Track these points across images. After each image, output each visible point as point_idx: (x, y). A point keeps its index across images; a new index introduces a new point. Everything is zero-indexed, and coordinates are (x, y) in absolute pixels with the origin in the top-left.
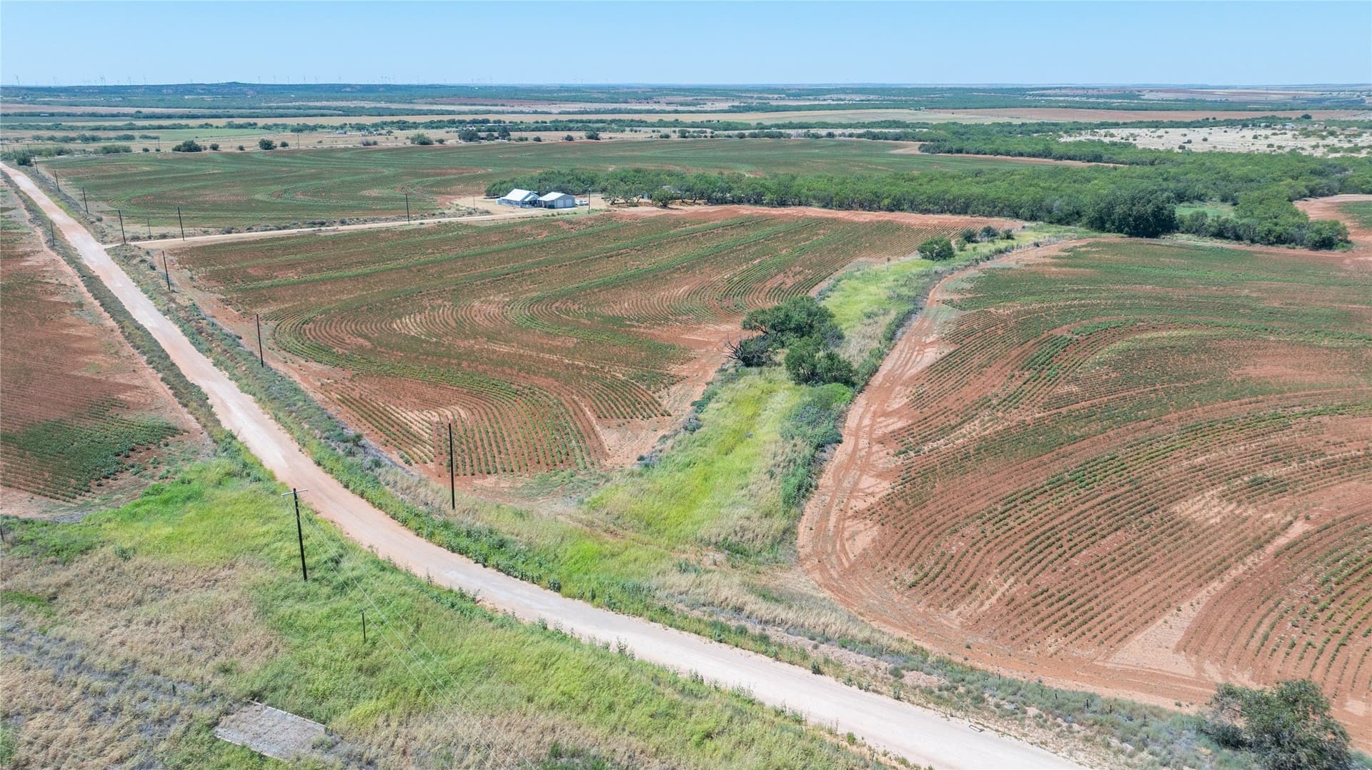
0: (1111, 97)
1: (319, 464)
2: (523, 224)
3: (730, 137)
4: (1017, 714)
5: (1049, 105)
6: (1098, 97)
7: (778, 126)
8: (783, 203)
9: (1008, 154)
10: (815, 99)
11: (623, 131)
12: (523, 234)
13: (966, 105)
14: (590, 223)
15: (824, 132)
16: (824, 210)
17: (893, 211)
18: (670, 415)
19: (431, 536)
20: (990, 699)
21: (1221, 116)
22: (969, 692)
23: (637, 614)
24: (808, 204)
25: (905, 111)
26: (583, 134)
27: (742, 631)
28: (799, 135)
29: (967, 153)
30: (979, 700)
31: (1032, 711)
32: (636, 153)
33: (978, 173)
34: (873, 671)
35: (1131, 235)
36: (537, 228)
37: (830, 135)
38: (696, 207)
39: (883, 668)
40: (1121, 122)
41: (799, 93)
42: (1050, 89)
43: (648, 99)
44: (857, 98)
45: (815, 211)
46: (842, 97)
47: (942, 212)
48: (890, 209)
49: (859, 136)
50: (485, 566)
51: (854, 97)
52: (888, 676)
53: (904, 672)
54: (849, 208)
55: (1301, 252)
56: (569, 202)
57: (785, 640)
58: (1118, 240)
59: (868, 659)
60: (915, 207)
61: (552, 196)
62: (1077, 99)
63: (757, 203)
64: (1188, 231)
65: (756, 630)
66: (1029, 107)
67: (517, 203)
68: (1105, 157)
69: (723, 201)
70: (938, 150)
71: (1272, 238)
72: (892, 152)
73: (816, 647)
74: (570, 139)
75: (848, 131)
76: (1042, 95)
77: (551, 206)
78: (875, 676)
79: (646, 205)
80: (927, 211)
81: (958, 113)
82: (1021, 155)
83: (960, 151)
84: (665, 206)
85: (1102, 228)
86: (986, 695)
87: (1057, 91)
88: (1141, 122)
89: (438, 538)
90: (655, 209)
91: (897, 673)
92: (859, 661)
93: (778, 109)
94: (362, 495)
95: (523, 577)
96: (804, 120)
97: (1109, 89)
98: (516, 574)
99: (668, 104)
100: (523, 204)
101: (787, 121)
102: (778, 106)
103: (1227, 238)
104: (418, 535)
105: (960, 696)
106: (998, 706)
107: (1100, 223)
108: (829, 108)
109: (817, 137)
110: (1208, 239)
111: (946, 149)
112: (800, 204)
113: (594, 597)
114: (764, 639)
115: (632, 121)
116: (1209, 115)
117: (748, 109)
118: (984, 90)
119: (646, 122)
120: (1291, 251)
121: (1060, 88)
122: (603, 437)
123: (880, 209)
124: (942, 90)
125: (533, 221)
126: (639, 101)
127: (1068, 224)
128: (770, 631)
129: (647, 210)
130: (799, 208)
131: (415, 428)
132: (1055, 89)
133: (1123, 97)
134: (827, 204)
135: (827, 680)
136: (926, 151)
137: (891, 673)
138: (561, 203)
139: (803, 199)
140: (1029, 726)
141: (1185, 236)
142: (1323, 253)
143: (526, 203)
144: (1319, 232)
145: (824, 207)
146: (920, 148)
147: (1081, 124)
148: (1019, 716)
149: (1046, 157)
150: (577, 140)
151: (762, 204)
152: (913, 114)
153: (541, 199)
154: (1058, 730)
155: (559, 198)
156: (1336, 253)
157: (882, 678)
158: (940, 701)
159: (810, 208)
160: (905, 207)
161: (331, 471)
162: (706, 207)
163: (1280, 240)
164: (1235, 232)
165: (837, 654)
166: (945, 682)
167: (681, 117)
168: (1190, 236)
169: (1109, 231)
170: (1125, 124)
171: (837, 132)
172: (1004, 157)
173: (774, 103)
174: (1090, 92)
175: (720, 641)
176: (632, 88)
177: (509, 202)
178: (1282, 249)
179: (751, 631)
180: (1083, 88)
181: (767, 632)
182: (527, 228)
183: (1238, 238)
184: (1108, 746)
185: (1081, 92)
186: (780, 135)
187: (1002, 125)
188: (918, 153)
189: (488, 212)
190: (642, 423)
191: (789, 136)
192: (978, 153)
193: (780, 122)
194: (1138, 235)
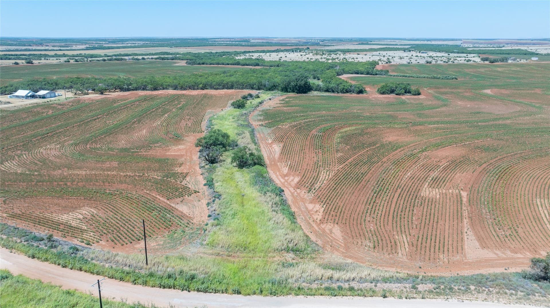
0: (240, 41)
1: (33, 257)
2: (33, 107)
3: (99, 61)
4: (467, 290)
5: (220, 45)
6: (235, 42)
7: (115, 55)
8: (155, 89)
9: (223, 64)
10: (122, 44)
11: (41, 59)
12: (39, 113)
13: (189, 45)
14: (71, 104)
15: (140, 57)
16: (174, 91)
17: (204, 89)
18: (198, 192)
19: (145, 283)
20: (455, 287)
21: (283, 48)
22: (446, 287)
23: (288, 294)
24: (167, 89)
25: (167, 48)
26: (24, 61)
27: (340, 288)
28: (129, 59)
29: (206, 64)
30: (451, 289)
31: (472, 287)
32: (57, 70)
33: (224, 72)
34: (405, 290)
35: (298, 93)
36: (44, 109)
37: (143, 59)
38: (116, 93)
39: (408, 287)
40: (251, 51)
41: (114, 41)
42: (217, 39)
43: (41, 44)
44: (142, 43)
45: (171, 92)
46: (134, 42)
47: (223, 89)
48: (202, 89)
49: (156, 59)
50: (189, 291)
51: (139, 42)
52: (411, 289)
53: (417, 286)
54: (185, 89)
55: (354, 95)
56: (53, 95)
57: (361, 287)
58: (295, 95)
59: (399, 285)
60: (212, 87)
61: (42, 93)
62: (228, 42)
63: (144, 89)
64: (316, 90)
65: (346, 285)
66: (213, 46)
67: (23, 97)
68: (260, 64)
69: (128, 90)
70: (194, 63)
71: (344, 91)
72: (175, 65)
73: (376, 286)
74: (17, 64)
75: (150, 57)
76: (215, 41)
77: (43, 97)
78: (407, 291)
79: (92, 93)
80: (217, 89)
81: (188, 49)
82: (228, 64)
83: (203, 64)
84: (102, 93)
85: (286, 91)
86: (453, 286)
87: (220, 39)
88: (258, 51)
89: (151, 283)
90: (97, 95)
91: (414, 287)
92: (397, 286)
93: (109, 48)
94: (81, 270)
95: (216, 291)
96: (126, 53)
97: (238, 38)
98: (211, 291)
99: (53, 46)
100: (27, 97)
101: (118, 53)
102: (109, 47)
103: (330, 92)
104: (135, 284)
105: (443, 290)
106: (459, 289)
107: (285, 89)
108: (131, 47)
109: (138, 60)
110: (324, 93)
111: (198, 63)
112: (164, 89)
113: (261, 292)
114: (351, 289)
115: (41, 54)
116: (279, 48)
117: (94, 48)
118: (192, 39)
119: (48, 55)
120: (351, 95)
121: (220, 38)
122: (180, 209)
123: (198, 89)
124: (175, 39)
125: (38, 105)
126: (37, 45)
127: (273, 90)
128: (353, 284)
129: (93, 96)
130: (164, 90)
131: (74, 224)
132: (219, 38)
133: (245, 41)
134: (175, 88)
135: (390, 299)
136: (189, 64)
137: (412, 288)
138: (48, 95)
139: (165, 87)
140: (475, 294)
141: (316, 92)
142: (361, 95)
143: (28, 97)
144: (358, 88)
145: (175, 89)
146: (186, 63)
147: (237, 52)
148: (469, 291)
149: (238, 65)
150: (21, 64)
151: (147, 90)
152: (170, 49)
153: (36, 94)
154: (485, 292)
155: (47, 93)
156: (364, 95)
157: (410, 291)
158: (439, 294)
159: (168, 90)
160: (208, 87)
161: (46, 260)
162: (121, 93)
163: (347, 92)
164: (332, 90)
165: (386, 286)
166: (434, 286)
167: (66, 53)
168: (318, 92)
169: (290, 92)
170: (252, 51)
171: (146, 57)
172: (222, 66)
173: (104, 45)
174: (232, 40)
175: (335, 296)
176: (27, 39)
177: (17, 97)
178: (348, 95)
179: (343, 287)
180: (229, 38)
181: (351, 285)
182: (39, 109)
183: (333, 92)
184: (506, 293)
185: (228, 40)
186: (122, 59)
187: (208, 53)
188: (186, 65)
189: (9, 103)
190: (190, 198)
191: (125, 60)
192: (211, 64)
193: (116, 54)
194: (300, 93)
